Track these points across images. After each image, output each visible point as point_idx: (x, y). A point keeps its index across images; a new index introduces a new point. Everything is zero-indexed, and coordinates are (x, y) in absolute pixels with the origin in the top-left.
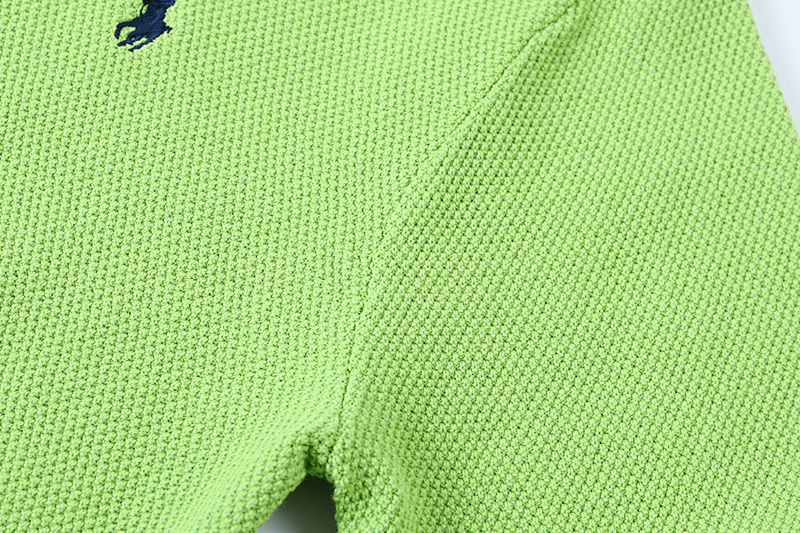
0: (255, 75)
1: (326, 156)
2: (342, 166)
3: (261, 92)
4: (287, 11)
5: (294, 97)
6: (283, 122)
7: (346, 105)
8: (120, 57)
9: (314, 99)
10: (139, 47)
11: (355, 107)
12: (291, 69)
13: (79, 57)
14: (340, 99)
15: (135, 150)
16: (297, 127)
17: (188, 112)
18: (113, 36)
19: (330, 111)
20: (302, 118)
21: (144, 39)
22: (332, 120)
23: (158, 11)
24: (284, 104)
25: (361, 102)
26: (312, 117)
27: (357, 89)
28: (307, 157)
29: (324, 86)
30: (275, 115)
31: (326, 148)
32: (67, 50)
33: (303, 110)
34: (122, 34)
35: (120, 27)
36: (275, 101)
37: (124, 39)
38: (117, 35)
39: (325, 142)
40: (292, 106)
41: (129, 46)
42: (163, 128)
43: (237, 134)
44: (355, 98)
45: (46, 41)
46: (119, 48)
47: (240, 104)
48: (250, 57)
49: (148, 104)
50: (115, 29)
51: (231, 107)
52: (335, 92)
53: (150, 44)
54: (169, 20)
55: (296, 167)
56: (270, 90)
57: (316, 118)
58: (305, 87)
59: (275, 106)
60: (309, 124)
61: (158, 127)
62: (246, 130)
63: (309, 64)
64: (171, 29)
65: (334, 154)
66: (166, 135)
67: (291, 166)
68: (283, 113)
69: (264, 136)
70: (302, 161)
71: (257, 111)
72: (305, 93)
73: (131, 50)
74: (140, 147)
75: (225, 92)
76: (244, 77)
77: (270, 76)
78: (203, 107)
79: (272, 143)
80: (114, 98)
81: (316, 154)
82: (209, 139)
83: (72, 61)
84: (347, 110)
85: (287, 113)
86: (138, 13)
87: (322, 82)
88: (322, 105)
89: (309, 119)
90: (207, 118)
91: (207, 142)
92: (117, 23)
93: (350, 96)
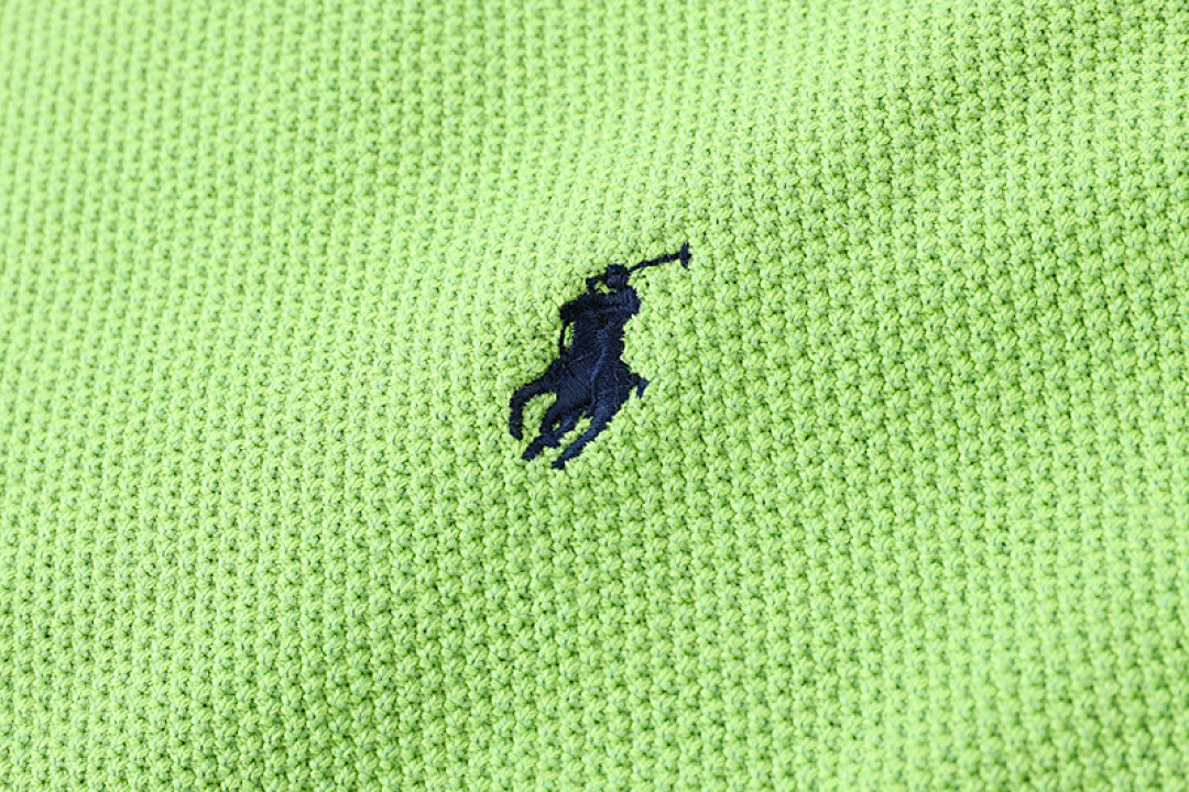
0: (877, 463)
1: (1096, 632)
2: (1145, 651)
3: (902, 505)
4: (920, 255)
5: (989, 499)
6: (975, 572)
7: (1128, 489)
8: (536, 490)
9: (1043, 490)
10: (575, 450)
11: (1152, 487)
12: (966, 420)
13: (436, 509)
14: (1109, 475)
15: (626, 739)
16: (1012, 575)
17: (735, 604)
18: (507, 437)
19: (1089, 513)
20: (1018, 549)
21: (584, 424)
22: (1098, 533)
23: (602, 335)
24: (968, 523)
25: (1165, 473)
26: (1044, 538)
27: (1148, 439)
28: (1047, 644)
29: (1061, 450)
30: (951, 559)
31: (1092, 607)
32: (403, 496)
33: (1019, 527)
34: (527, 423)
35: (519, 401)
36: (943, 521)
37: (536, 433)
38: (516, 429)
39: (1087, 593)
40: (989, 524)
41: (551, 454)
42: (682, 663)
43: (865, 634)
44: (1149, 464)
45: (351, 482)
46: (529, 466)
47: (858, 553)
48: (855, 413)
49: (633, 604)
50: (507, 412)
51: (837, 563)
52: (1094, 460)
53: (603, 435)
54: (635, 355)
55: (1024, 680)
56: (924, 495)
57: (1054, 541)
58: (1011, 463)
59: (947, 534)
60: (1041, 560)
61: (668, 663)
62: (886, 619)
63: (1009, 396)
64: (646, 383)
65: (1118, 622)
66: (693, 679)
67: (1010, 679)
68: (970, 547)
69: (933, 623)
70: (1038, 658)
71: (903, 560)
72: (1016, 477)
73: (559, 464)
74: (635, 727)
75: (813, 527)
76: (854, 475)
77: (917, 454)
78: (768, 583)
79: (956, 634)
80: (546, 606)
81: (1068, 629)
82: (800, 667)
83: (423, 523)
84: (1131, 499)
85: (978, 546)
86: (556, 349)
87: (1054, 438)
88: (1066, 502)
89: (1037, 548)
90: (782, 611)
91: (796, 677)
92: (510, 395)
93: (1133, 463)
